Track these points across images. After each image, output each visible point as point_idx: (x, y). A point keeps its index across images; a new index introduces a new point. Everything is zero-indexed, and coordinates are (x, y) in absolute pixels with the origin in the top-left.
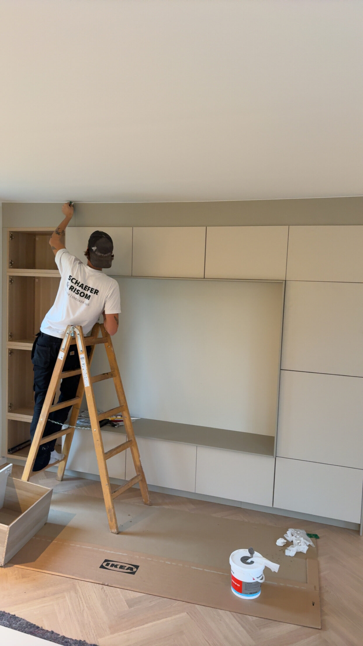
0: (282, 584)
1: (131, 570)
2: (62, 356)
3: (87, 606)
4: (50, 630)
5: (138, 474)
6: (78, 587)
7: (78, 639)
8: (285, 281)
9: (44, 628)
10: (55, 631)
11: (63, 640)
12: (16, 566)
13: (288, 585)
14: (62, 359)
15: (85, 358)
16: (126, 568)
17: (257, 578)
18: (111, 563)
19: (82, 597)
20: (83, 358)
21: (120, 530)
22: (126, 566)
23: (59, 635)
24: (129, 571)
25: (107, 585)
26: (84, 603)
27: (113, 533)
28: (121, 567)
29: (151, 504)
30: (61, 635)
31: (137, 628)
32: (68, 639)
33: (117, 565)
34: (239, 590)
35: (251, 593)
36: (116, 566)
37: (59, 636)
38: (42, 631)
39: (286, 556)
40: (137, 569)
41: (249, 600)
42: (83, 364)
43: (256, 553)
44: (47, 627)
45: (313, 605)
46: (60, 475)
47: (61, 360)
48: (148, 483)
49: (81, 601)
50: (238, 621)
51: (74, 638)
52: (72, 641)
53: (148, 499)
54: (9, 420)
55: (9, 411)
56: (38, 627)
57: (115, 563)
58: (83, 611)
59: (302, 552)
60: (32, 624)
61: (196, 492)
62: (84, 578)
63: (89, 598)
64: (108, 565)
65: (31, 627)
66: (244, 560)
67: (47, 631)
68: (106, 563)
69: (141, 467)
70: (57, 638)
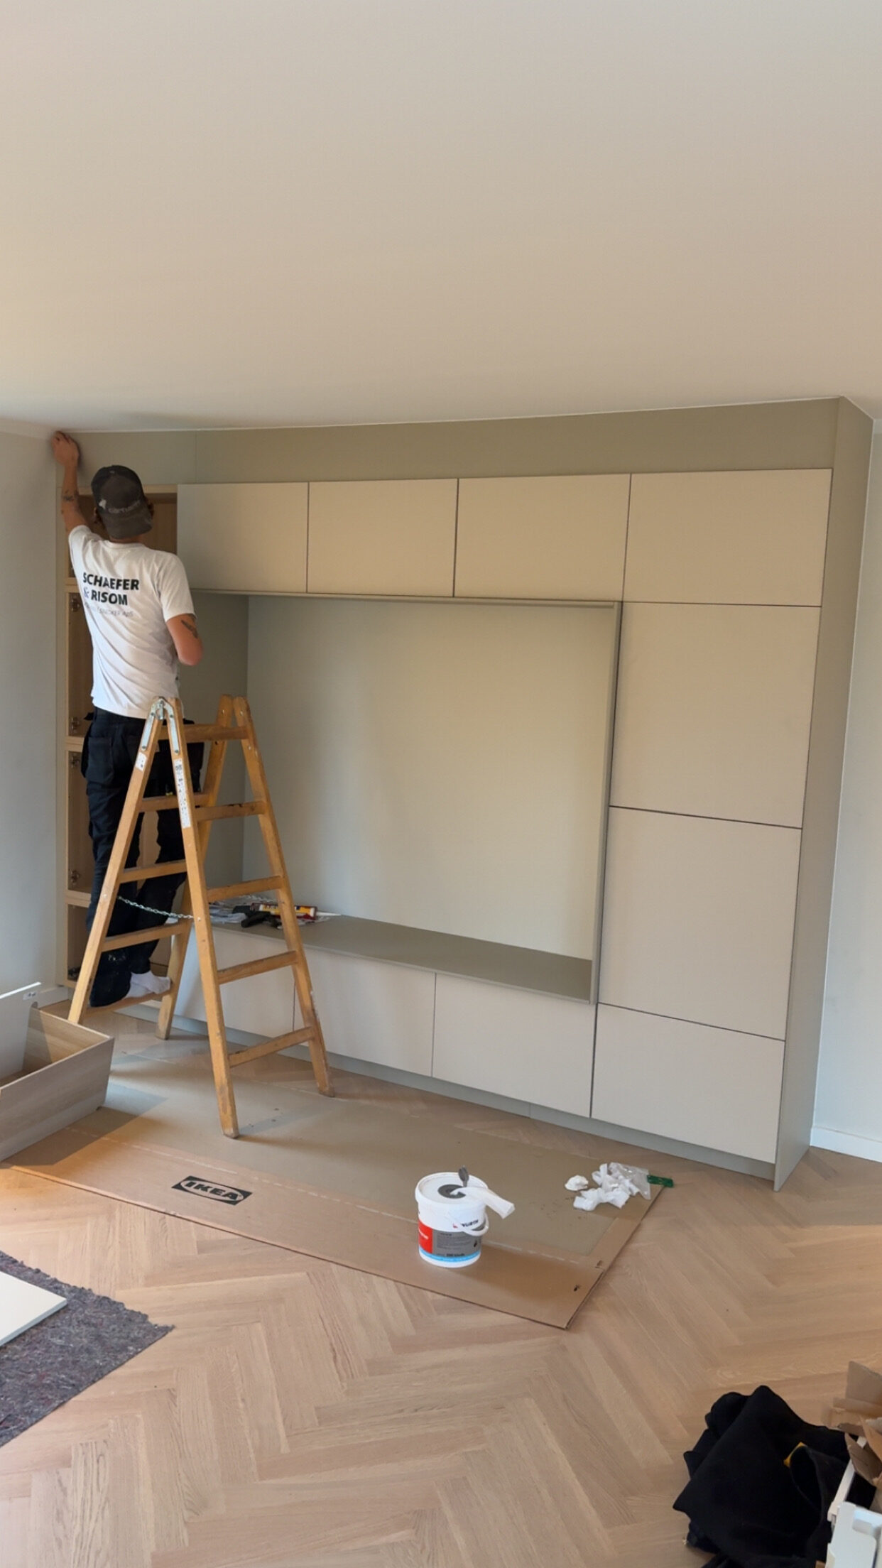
0: (531, 1252)
1: (231, 1198)
2: (142, 761)
3: (120, 1242)
4: (34, 1267)
5: (308, 1025)
6: (117, 1213)
7: (79, 1286)
8: (622, 602)
9: (25, 1264)
10: (43, 1270)
11: (51, 1284)
12: (15, 1167)
13: (543, 1254)
14: (142, 769)
15: (182, 767)
16: (223, 1193)
17: (463, 1225)
18: (198, 1183)
19: (117, 1229)
20: (180, 766)
21: (241, 1133)
22: (224, 1191)
23: (48, 1276)
24: (227, 1199)
25: (174, 1216)
26: (117, 1238)
27: (227, 1136)
28: (215, 1191)
29: (333, 1094)
30: (52, 1276)
31: (197, 1284)
32: (62, 1283)
33: (208, 1187)
34: (428, 1247)
35: (450, 1255)
36: (205, 1189)
37: (47, 1278)
38: (20, 1268)
39: (576, 1209)
40: (245, 1197)
41: (446, 1268)
42: (180, 780)
43: (472, 1179)
44: (32, 1263)
45: (576, 1290)
46: (162, 1027)
47: (140, 771)
48: (328, 1049)
49: (114, 1233)
50: (402, 1298)
51: (72, 1284)
52: (67, 1287)
53: (327, 1082)
54: (70, 906)
55: (71, 888)
56: (15, 1261)
57: (206, 1184)
58: (109, 1247)
59: (614, 1203)
60: (7, 1256)
61: (434, 1076)
62: (135, 1199)
63: (130, 1230)
64: (189, 1185)
65: (3, 1260)
66: (446, 1191)
67: (30, 1269)
68: (188, 1182)
69: (313, 1010)
70: (42, 1281)
